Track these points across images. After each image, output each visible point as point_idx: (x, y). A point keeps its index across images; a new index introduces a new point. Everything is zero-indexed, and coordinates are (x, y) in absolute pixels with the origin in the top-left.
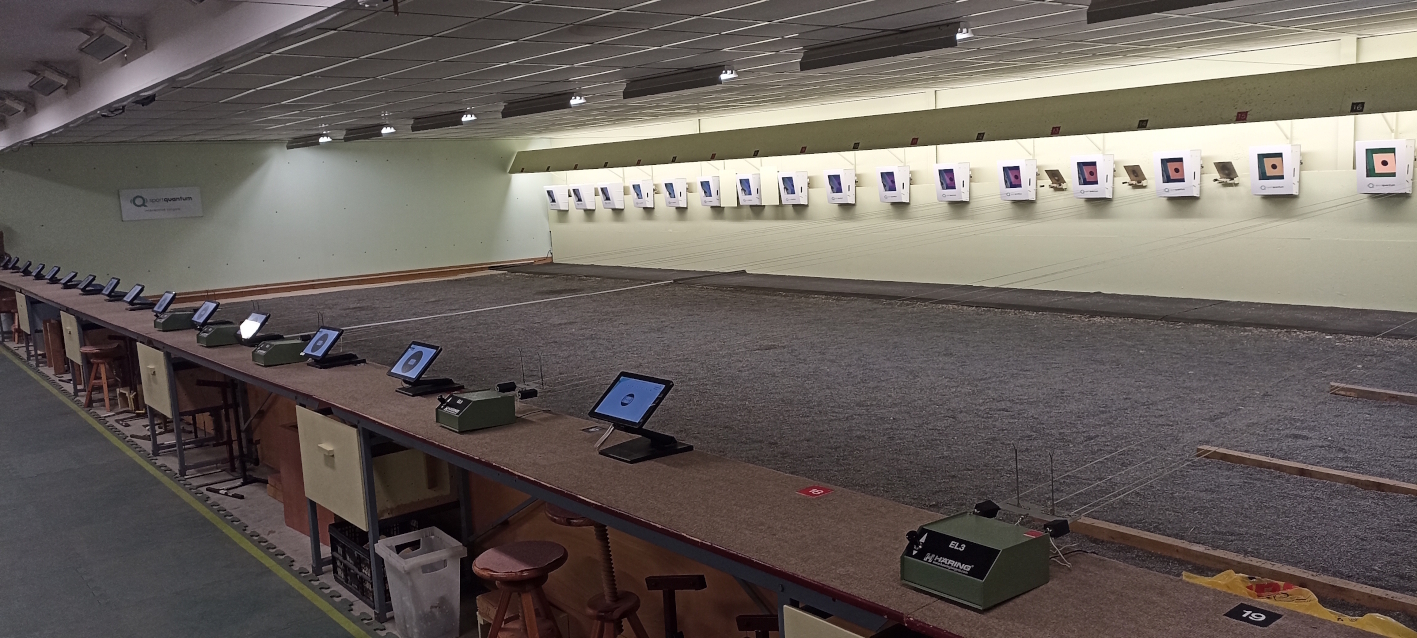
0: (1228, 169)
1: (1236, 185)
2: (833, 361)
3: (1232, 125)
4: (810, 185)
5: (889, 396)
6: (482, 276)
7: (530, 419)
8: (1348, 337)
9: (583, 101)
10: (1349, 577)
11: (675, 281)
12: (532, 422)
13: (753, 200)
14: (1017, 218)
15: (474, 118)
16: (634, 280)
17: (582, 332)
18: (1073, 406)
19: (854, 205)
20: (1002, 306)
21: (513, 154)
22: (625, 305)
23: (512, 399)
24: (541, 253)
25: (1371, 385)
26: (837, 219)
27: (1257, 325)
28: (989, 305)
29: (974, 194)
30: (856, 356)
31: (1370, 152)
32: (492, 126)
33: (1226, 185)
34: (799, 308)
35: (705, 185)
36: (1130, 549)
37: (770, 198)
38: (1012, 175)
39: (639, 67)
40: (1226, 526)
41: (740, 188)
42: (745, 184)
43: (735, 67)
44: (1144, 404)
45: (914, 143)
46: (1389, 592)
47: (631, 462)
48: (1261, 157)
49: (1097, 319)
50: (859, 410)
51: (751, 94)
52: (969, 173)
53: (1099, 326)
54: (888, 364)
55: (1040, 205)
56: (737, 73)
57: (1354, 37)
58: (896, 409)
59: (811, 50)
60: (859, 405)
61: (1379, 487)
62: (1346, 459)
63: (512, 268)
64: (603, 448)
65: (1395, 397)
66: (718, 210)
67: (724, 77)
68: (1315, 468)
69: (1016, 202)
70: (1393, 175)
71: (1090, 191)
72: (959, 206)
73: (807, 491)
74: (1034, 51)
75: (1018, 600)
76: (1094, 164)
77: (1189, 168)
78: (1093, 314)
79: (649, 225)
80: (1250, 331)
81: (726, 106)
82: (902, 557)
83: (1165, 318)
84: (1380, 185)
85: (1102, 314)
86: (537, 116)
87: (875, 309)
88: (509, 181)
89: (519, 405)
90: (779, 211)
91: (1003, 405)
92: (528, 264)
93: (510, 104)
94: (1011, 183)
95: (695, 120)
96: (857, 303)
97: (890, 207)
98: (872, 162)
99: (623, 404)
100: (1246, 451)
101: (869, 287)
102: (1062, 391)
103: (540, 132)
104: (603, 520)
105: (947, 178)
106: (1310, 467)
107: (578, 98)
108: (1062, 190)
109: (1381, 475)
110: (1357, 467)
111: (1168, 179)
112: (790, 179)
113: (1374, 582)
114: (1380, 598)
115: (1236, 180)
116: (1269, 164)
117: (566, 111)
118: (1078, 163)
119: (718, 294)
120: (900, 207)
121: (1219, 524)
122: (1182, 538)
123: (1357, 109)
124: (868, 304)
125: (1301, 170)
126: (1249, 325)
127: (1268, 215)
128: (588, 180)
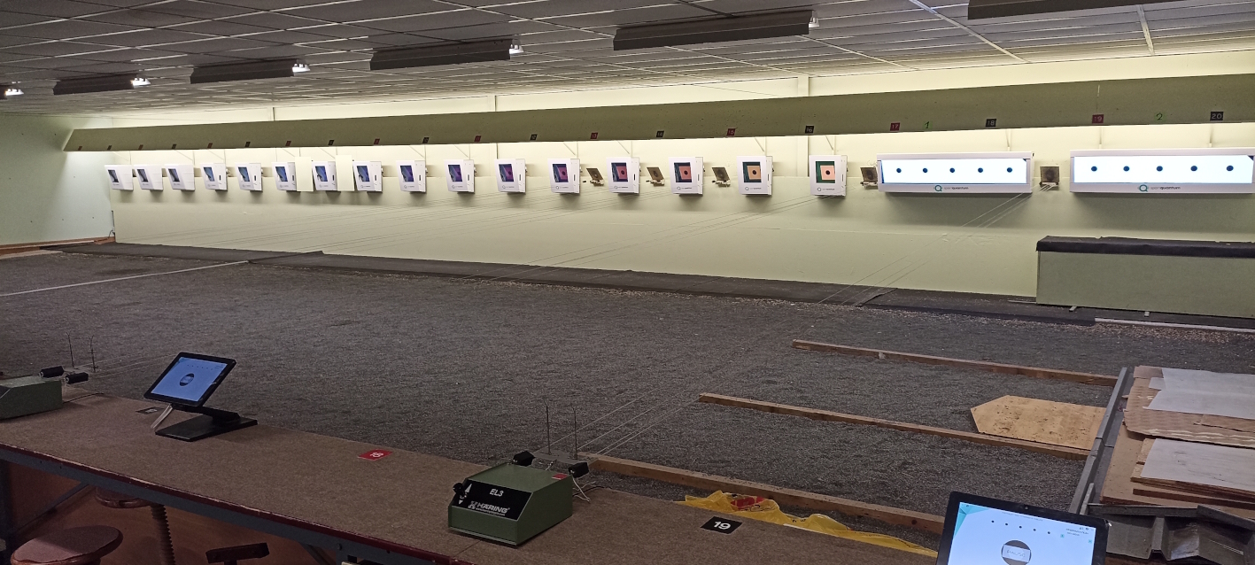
0: (722, 173)
1: (728, 186)
2: (405, 334)
3: (724, 139)
4: (383, 174)
5: (456, 364)
6: (32, 256)
7: (79, 403)
8: (806, 304)
9: (146, 83)
10: (801, 488)
11: (250, 262)
12: (81, 406)
13: (329, 186)
14: (565, 208)
15: (20, 93)
16: (205, 260)
17: (146, 312)
18: (608, 366)
19: (424, 193)
20: (554, 283)
21: (68, 131)
22: (196, 285)
23: (59, 384)
24: (103, 232)
25: (819, 341)
26: (409, 205)
27: (743, 296)
28: (542, 282)
29: (529, 187)
30: (426, 329)
31: (819, 164)
32: (41, 102)
33: (721, 185)
34: (374, 287)
35: (281, 171)
36: (648, 481)
37: (345, 183)
38: (560, 172)
39: (206, 54)
40: (719, 456)
41: (316, 174)
42: (321, 171)
43: (307, 61)
44: (661, 362)
45: (477, 140)
46: (827, 496)
47: (191, 440)
48: (746, 165)
49: (628, 293)
50: (427, 377)
51: (324, 86)
52: (524, 168)
53: (630, 299)
54: (455, 335)
55: (583, 197)
56: (310, 67)
57: (807, 76)
58: (461, 375)
59: (382, 51)
60: (427, 373)
61: (823, 417)
62: (801, 398)
63: (68, 248)
64: (159, 428)
65: (835, 349)
66: (294, 195)
67: (295, 69)
68: (782, 406)
69: (563, 195)
70: (833, 181)
71: (622, 187)
72: (516, 197)
73: (368, 455)
74: (574, 69)
75: (547, 534)
76: (625, 164)
77: (695, 171)
78: (625, 288)
79: (222, 206)
80: (738, 301)
81: (301, 96)
82: (450, 508)
83: (679, 291)
84: (826, 189)
85: (632, 289)
86: (97, 95)
87: (445, 286)
88: (64, 159)
89: (67, 389)
90: (355, 197)
91: (552, 367)
92: (87, 244)
93: (63, 80)
94: (559, 178)
95: (270, 107)
96: (429, 281)
97: (457, 196)
98: (441, 155)
99: (182, 384)
100: (734, 396)
101: (438, 266)
102: (599, 353)
103: (101, 111)
104: (160, 500)
105: (506, 172)
106: (777, 406)
107: (141, 80)
108: (600, 185)
109: (824, 408)
110: (809, 404)
111: (679, 180)
112: (365, 168)
113: (820, 489)
114: (821, 501)
115: (728, 182)
116: (750, 170)
117: (129, 92)
118: (613, 164)
119: (294, 274)
120: (466, 196)
121: (713, 454)
122: (687, 468)
123: (809, 131)
124: (438, 281)
125: (773, 176)
126: (739, 296)
127: (751, 210)
128: (155, 161)
